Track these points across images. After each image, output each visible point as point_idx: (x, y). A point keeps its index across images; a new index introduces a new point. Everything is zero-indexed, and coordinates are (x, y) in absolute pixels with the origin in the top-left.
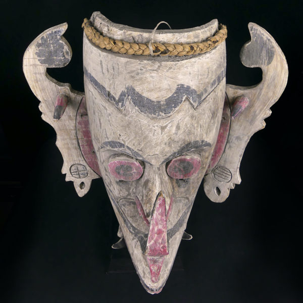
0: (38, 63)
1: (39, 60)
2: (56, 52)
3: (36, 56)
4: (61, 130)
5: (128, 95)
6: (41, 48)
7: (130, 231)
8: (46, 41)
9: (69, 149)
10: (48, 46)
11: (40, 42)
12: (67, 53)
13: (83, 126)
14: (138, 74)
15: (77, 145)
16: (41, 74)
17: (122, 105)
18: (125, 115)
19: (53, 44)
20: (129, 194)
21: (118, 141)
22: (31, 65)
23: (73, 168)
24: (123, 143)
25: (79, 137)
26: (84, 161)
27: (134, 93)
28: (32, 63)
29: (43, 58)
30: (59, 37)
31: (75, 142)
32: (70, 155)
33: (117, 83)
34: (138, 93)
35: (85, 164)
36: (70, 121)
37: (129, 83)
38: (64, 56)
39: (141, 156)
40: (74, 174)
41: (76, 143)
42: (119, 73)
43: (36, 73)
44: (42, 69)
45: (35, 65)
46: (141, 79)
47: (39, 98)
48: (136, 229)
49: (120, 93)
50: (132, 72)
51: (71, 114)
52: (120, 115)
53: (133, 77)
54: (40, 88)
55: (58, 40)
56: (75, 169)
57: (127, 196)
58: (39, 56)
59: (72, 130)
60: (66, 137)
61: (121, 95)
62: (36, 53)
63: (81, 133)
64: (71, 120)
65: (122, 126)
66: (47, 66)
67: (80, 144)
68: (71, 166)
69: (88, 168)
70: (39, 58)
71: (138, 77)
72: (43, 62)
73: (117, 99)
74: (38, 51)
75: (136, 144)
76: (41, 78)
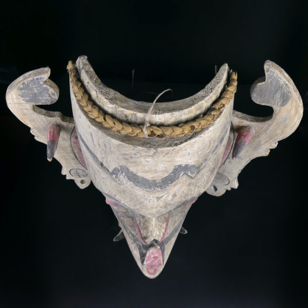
0: (23, 102)
1: (24, 100)
2: (40, 93)
3: (20, 97)
5: (122, 172)
6: (23, 91)
7: (129, 236)
8: (28, 86)
9: (66, 159)
10: (31, 90)
11: (22, 86)
12: (54, 94)
13: (78, 144)
16: (27, 109)
17: (116, 177)
18: (120, 185)
19: (36, 88)
20: (128, 212)
21: (114, 197)
22: (15, 104)
23: (73, 171)
24: (118, 200)
25: (76, 152)
26: (83, 167)
27: (128, 172)
28: (16, 102)
29: (28, 99)
30: (42, 83)
33: (109, 159)
34: (132, 172)
35: (84, 169)
36: (65, 141)
37: (123, 163)
38: (50, 96)
40: (74, 175)
41: (73, 155)
42: (112, 152)
43: (22, 109)
44: (29, 106)
45: (19, 104)
46: (135, 162)
47: (29, 125)
48: (135, 237)
49: (113, 168)
50: (125, 154)
52: (114, 183)
53: (126, 159)
55: (41, 85)
56: (75, 172)
57: (125, 212)
58: (22, 97)
59: (67, 147)
61: (115, 169)
62: (19, 95)
66: (33, 103)
67: (77, 157)
68: (71, 170)
71: (131, 160)
72: (27, 101)
73: (111, 171)
74: (20, 93)
75: (131, 205)
76: (29, 113)
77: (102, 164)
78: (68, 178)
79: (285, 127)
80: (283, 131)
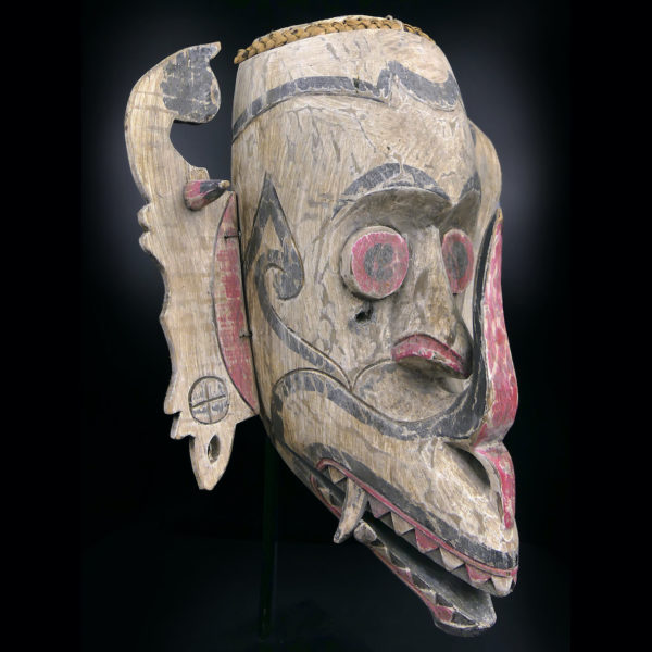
0: (162, 105)
1: (165, 100)
2: (197, 87)
3: (161, 91)
4: (180, 276)
5: (394, 75)
6: (172, 75)
7: (404, 438)
8: (185, 63)
9: (192, 330)
10: (186, 75)
11: (175, 62)
12: (216, 94)
13: (227, 264)
14: (400, 45)
15: (210, 318)
16: (162, 129)
18: (394, 108)
19: (195, 71)
20: (379, 348)
21: (386, 161)
22: (147, 108)
23: (198, 390)
24: (396, 161)
25: (218, 296)
26: (223, 366)
27: (402, 70)
28: (150, 103)
29: (173, 97)
30: (207, 60)
31: (207, 309)
32: (194, 351)
33: (368, 62)
34: (407, 70)
35: (224, 375)
36: (202, 251)
37: (391, 57)
38: (209, 100)
39: (431, 180)
40: (199, 412)
41: (210, 311)
42: (370, 49)
43: (152, 128)
44: (166, 120)
45: (155, 109)
46: (406, 51)
50: (391, 42)
51: (206, 235)
52: (385, 111)
53: (394, 49)
54: (153, 163)
55: (205, 67)
56: (201, 395)
57: (374, 355)
58: (166, 91)
59: (204, 275)
60: (190, 296)
61: (381, 77)
62: (163, 85)
63: (221, 284)
64: (206, 248)
65: (391, 129)
66: (176, 114)
67: (218, 316)
68: (193, 387)
69: (230, 387)
70: (164, 95)
71: (401, 49)
72: (171, 105)
73: (375, 84)
74: (166, 81)
75: (420, 156)
76: (161, 141)
77: (357, 83)
79: (490, 178)
80: (492, 188)
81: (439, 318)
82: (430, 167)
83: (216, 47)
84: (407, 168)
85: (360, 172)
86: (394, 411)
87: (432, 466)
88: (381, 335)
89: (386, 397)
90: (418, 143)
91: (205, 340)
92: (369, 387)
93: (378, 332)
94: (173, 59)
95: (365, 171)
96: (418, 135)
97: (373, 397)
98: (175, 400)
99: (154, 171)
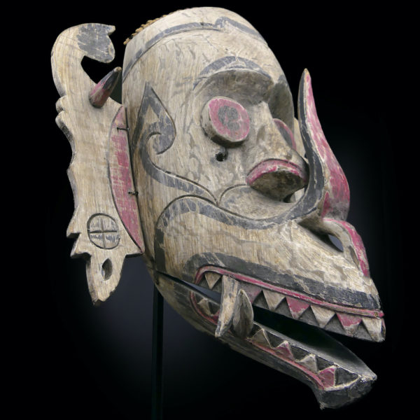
0: (77, 46)
1: (79, 44)
2: (100, 44)
3: (76, 39)
4: (84, 142)
6: (85, 33)
8: (92, 29)
9: (91, 179)
10: (93, 35)
11: (86, 28)
12: (112, 50)
13: (119, 144)
15: (106, 175)
16: (76, 58)
19: (99, 35)
21: (226, 55)
22: (67, 45)
23: (95, 221)
24: (232, 55)
25: (112, 162)
26: (115, 209)
28: (69, 43)
29: (84, 44)
30: (107, 32)
31: (103, 168)
32: (92, 192)
35: (116, 216)
36: (101, 132)
38: (108, 52)
40: (95, 237)
43: (70, 56)
44: (80, 55)
45: (72, 47)
51: (104, 123)
54: (69, 75)
55: (105, 35)
56: (98, 225)
57: (232, 181)
58: (80, 40)
59: (102, 147)
60: (91, 157)
62: (78, 36)
63: (114, 156)
64: (103, 131)
65: (227, 41)
66: (86, 53)
67: (112, 175)
68: (91, 218)
69: (121, 226)
70: (79, 42)
72: (82, 48)
73: (214, 24)
74: (80, 35)
75: (248, 53)
76: (75, 64)
77: (202, 24)
78: (79, 248)
81: (277, 148)
82: (255, 59)
83: (112, 29)
84: (240, 58)
85: (209, 61)
86: (254, 214)
87: (292, 240)
88: (236, 169)
89: (246, 207)
90: (245, 48)
91: (101, 189)
92: (231, 201)
93: (234, 167)
94: (86, 26)
95: (212, 61)
96: (245, 45)
97: (236, 208)
98: (77, 225)
99: (69, 78)
